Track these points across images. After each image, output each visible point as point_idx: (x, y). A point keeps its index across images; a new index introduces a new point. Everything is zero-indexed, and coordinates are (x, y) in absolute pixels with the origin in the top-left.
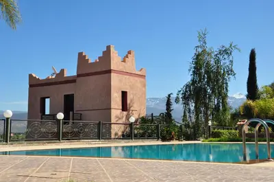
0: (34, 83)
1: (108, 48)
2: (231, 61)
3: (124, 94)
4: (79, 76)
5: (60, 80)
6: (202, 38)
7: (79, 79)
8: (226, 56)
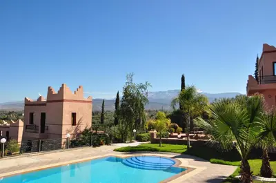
0: (27, 103)
1: (63, 85)
2: (147, 93)
3: (74, 115)
4: (48, 101)
5: (39, 103)
6: (130, 77)
7: (48, 104)
8: (143, 90)
